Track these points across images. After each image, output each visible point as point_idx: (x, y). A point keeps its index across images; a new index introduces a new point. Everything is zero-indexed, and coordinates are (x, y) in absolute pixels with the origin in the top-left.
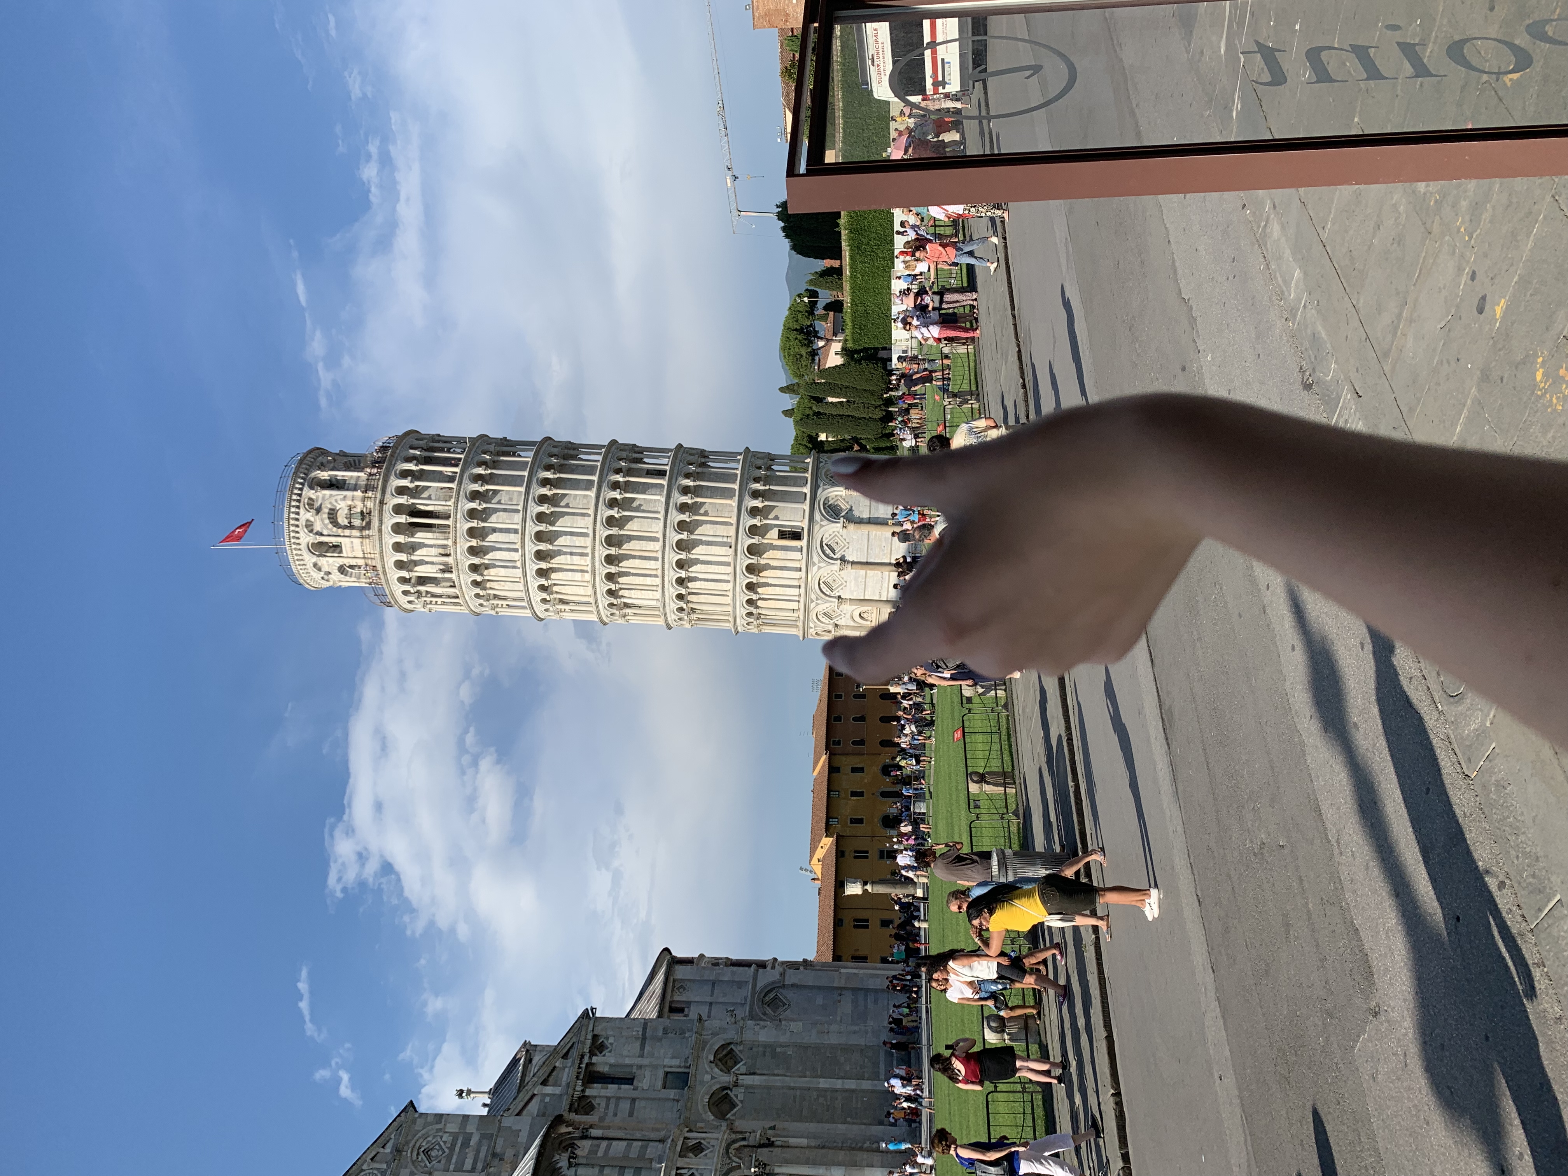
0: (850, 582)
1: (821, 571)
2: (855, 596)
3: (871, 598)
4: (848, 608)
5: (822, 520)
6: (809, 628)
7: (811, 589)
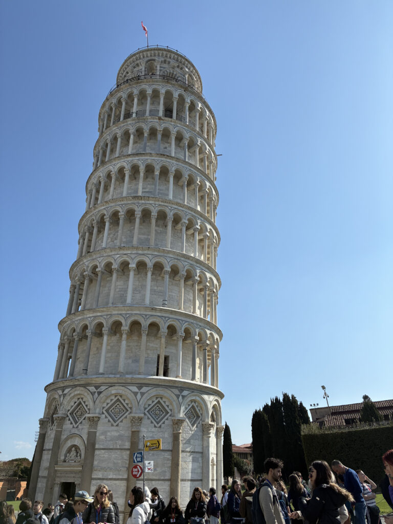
0: (117, 431)
1: (131, 396)
2: (100, 437)
3: (96, 457)
4: (84, 430)
5: (183, 397)
6: (63, 389)
7: (112, 385)
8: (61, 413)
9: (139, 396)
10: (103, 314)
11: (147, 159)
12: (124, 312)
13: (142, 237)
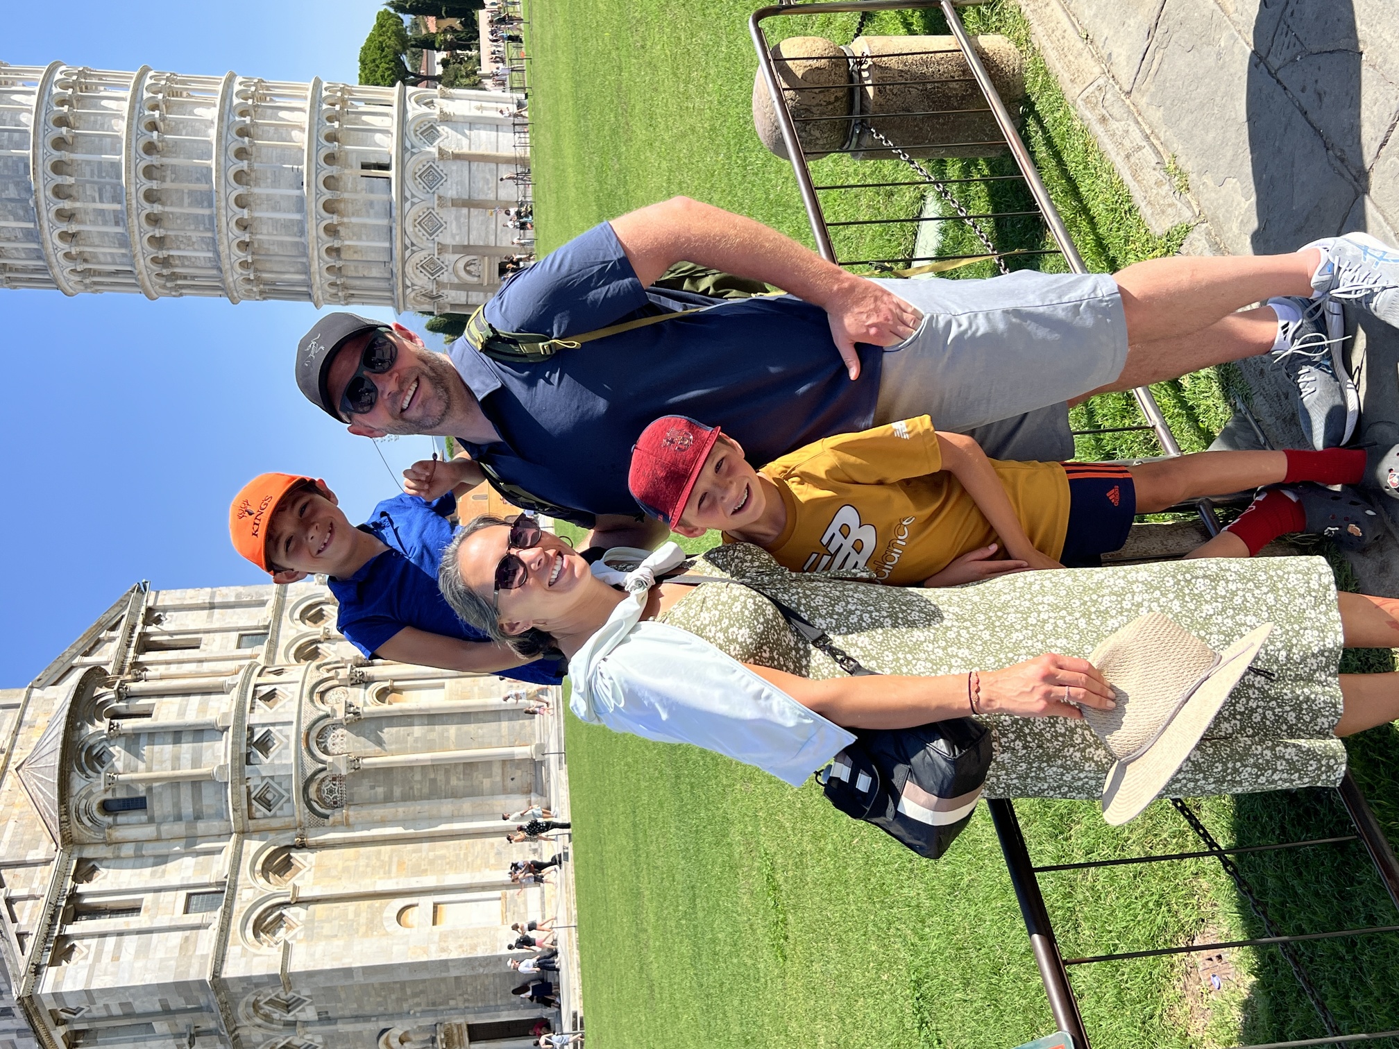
0: (451, 223)
1: (415, 209)
2: (458, 241)
3: (477, 244)
4: (450, 258)
5: (413, 147)
6: (405, 287)
7: (404, 232)
8: (431, 287)
9: (416, 200)
10: (316, 247)
11: (45, 196)
12: (314, 221)
13: (186, 201)
